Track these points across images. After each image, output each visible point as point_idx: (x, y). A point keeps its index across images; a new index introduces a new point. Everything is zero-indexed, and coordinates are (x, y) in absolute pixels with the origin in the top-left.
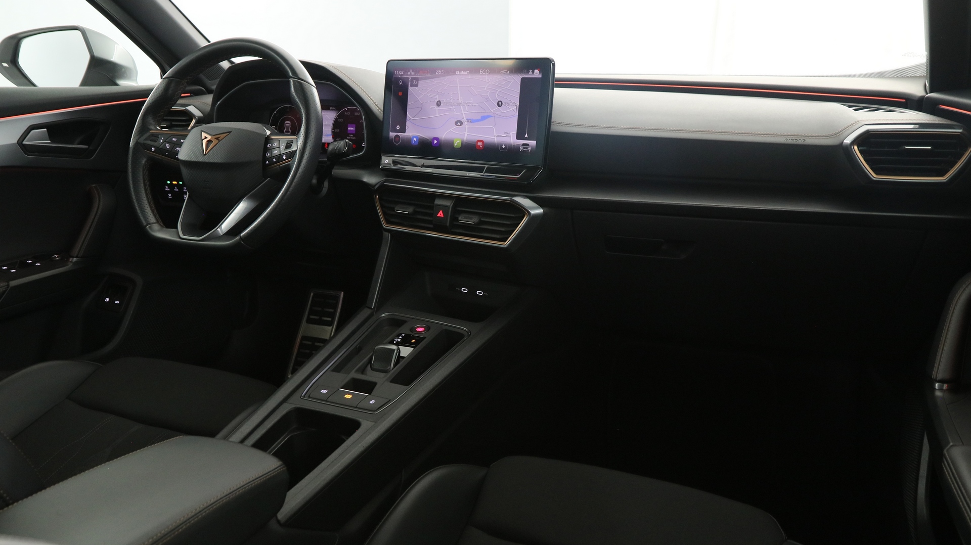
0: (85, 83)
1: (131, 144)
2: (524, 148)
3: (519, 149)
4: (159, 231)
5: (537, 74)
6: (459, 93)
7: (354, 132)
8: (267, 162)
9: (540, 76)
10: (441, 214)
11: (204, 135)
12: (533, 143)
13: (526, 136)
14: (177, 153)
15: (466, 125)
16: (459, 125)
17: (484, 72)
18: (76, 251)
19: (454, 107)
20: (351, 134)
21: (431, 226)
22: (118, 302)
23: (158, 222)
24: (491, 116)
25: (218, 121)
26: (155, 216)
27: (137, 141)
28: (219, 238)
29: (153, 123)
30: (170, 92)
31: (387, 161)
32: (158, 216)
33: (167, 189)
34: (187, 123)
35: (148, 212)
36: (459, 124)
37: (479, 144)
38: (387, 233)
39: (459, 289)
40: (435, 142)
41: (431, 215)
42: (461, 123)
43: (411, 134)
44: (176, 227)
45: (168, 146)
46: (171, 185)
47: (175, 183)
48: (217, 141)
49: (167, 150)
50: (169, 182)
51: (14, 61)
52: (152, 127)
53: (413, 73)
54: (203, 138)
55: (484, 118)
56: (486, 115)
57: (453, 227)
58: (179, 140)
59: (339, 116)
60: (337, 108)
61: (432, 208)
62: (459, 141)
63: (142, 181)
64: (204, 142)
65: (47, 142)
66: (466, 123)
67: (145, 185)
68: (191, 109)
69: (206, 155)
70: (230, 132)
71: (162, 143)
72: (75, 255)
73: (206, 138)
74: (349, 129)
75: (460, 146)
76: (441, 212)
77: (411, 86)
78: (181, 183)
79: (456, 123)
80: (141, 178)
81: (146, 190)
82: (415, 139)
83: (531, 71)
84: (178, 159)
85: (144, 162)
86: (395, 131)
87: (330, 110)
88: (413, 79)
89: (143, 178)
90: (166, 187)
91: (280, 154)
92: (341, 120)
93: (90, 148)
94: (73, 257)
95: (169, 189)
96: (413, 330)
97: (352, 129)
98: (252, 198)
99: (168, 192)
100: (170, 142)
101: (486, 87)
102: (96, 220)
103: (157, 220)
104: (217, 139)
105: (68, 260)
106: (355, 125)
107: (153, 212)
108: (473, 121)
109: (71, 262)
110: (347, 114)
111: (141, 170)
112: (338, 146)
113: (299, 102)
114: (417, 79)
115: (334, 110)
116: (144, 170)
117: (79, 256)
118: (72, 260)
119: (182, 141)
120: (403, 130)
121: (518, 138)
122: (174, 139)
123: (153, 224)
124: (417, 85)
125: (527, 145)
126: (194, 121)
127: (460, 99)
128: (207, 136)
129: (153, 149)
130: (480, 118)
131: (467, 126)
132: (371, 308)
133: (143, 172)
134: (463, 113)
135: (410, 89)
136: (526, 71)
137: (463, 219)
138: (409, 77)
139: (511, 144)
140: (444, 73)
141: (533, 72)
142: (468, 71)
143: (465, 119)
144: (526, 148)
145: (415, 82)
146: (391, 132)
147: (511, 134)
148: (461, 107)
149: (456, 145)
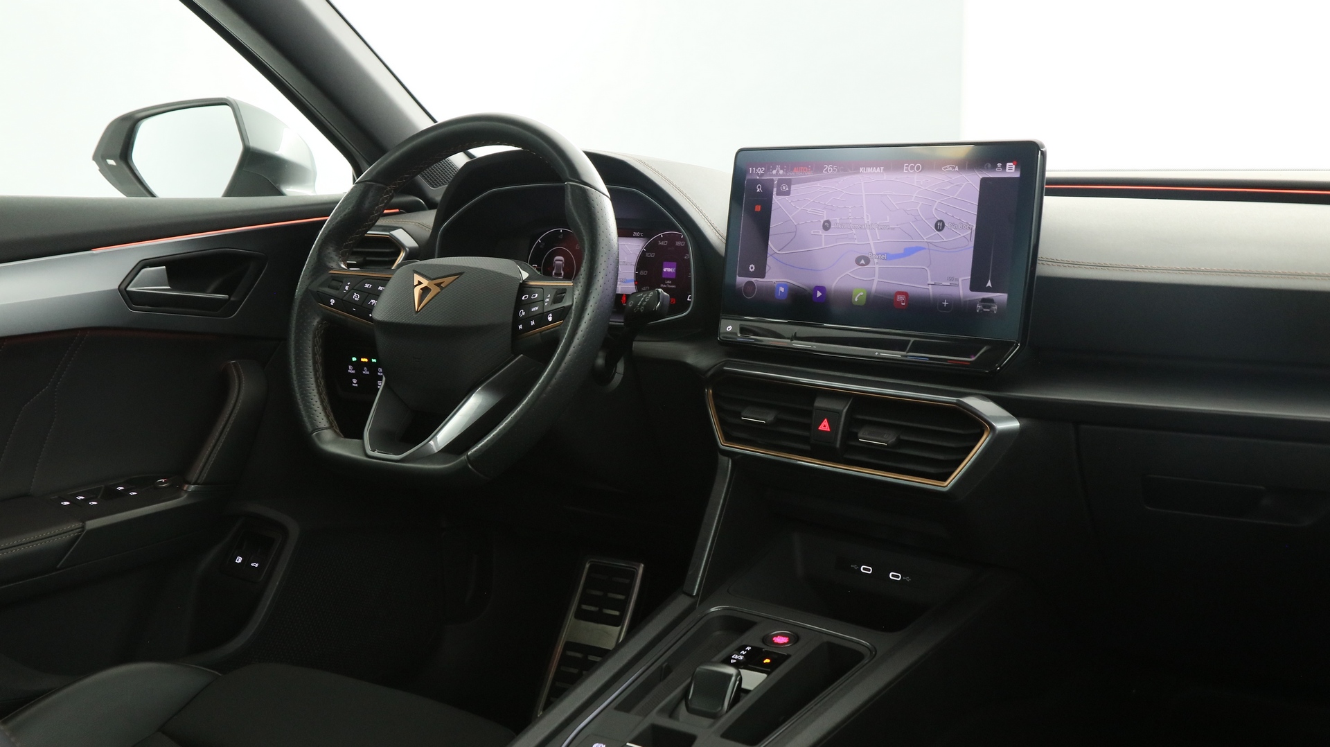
0: (232, 191)
1: (298, 292)
2: (984, 307)
3: (976, 308)
4: (333, 442)
5: (1011, 171)
7: (674, 277)
8: (520, 327)
9: (1017, 175)
10: (825, 426)
11: (417, 278)
12: (1001, 297)
13: (989, 284)
14: (371, 309)
15: (875, 265)
16: (862, 265)
17: (912, 168)
18: (194, 476)
19: (854, 231)
20: (668, 279)
21: (807, 447)
22: (257, 565)
23: (331, 427)
24: (924, 249)
25: (441, 256)
26: (328, 416)
27: (307, 288)
28: (432, 457)
29: (336, 258)
30: (367, 204)
31: (729, 328)
32: (332, 417)
33: (351, 370)
34: (391, 259)
35: (316, 408)
36: (863, 262)
37: (900, 298)
38: (726, 458)
39: (855, 567)
40: (819, 294)
41: (807, 427)
42: (868, 261)
43: (774, 280)
44: (361, 437)
45: (356, 297)
46: (358, 365)
47: (365, 360)
48: (438, 289)
49: (354, 303)
50: (354, 359)
51: (125, 154)
52: (333, 265)
53: (781, 172)
54: (416, 283)
55: (909, 251)
56: (914, 245)
57: (850, 451)
58: (375, 287)
59: (649, 248)
60: (646, 234)
61: (808, 414)
62: (862, 294)
63: (310, 356)
64: (417, 291)
65: (164, 289)
66: (876, 261)
67: (315, 363)
68: (400, 235)
69: (417, 312)
70: (461, 274)
71: (348, 291)
72: (194, 480)
73: (420, 283)
74: (665, 270)
75: (863, 302)
76: (825, 422)
77: (777, 194)
78: (374, 360)
79: (858, 261)
80: (310, 350)
81: (316, 371)
82: (782, 289)
83: (999, 165)
84: (371, 319)
85: (315, 323)
86: (747, 274)
87: (632, 237)
88: (781, 182)
89: (313, 350)
90: (350, 367)
91: (543, 313)
92: (652, 255)
93: (232, 299)
94: (190, 483)
95: (353, 372)
96: (767, 640)
97: (670, 270)
98: (493, 388)
99: (353, 376)
100: (361, 291)
101: (915, 195)
102: (231, 421)
103: (331, 423)
104: (438, 285)
105: (181, 489)
106: (675, 263)
107: (325, 409)
108: (889, 257)
109: (186, 491)
110: (660, 243)
111: (310, 336)
112: (644, 300)
113: (580, 224)
114: (789, 183)
115: (640, 237)
116: (314, 337)
117: (199, 481)
118: (188, 488)
119: (380, 288)
120: (761, 273)
121: (973, 288)
122: (367, 286)
123: (323, 429)
124: (788, 193)
125: (991, 301)
126: (402, 255)
127: (865, 217)
128: (422, 279)
129: (333, 301)
130: (902, 251)
132: (691, 595)
133: (314, 341)
134: (871, 242)
135: (776, 200)
136: (990, 165)
137: (866, 437)
138: (774, 178)
139: (960, 300)
140: (838, 171)
141: (1004, 167)
142: (882, 168)
143: (874, 253)
144: (989, 307)
145: (784, 188)
146: (739, 276)
147: (960, 280)
148: (868, 230)
149: (856, 300)
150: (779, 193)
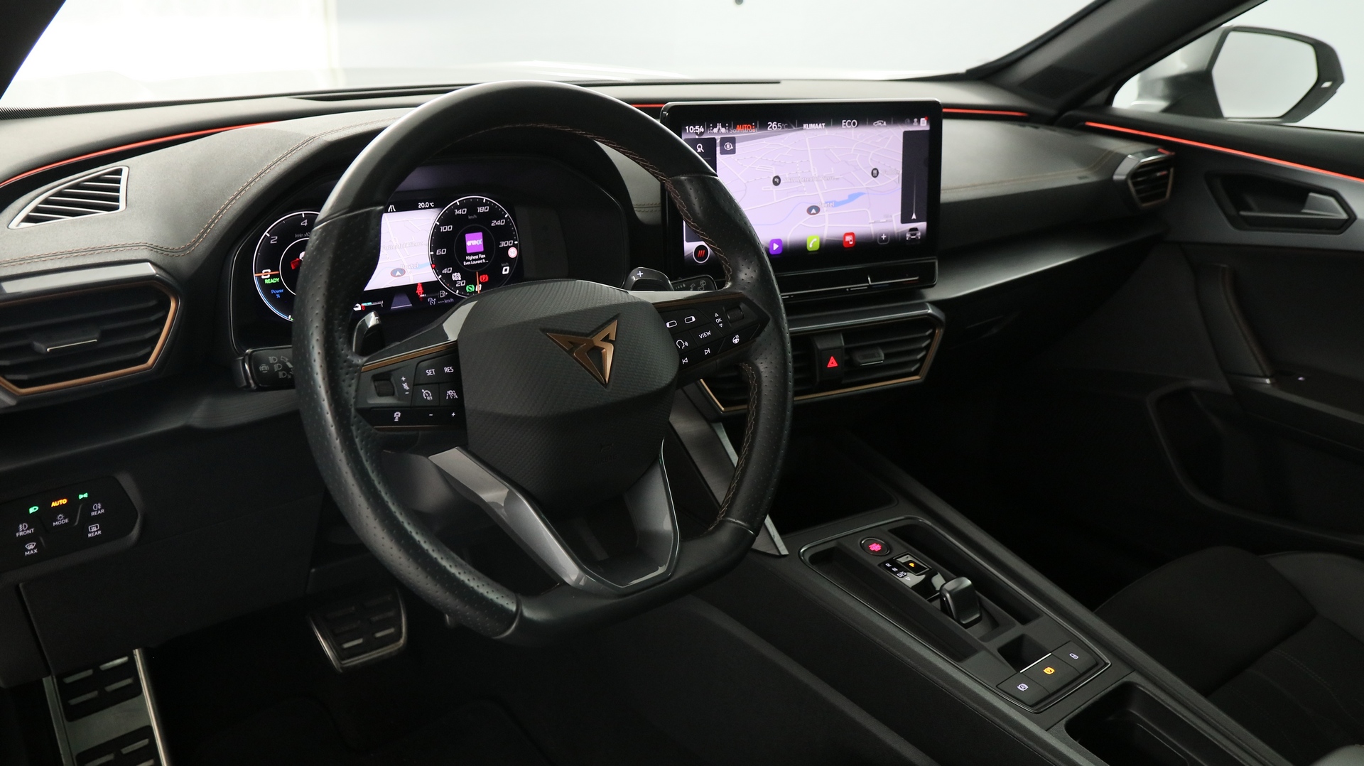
2: (912, 235)
3: (905, 237)
5: (923, 125)
6: (811, 160)
7: (482, 250)
9: (928, 128)
10: (832, 363)
11: (560, 339)
12: (922, 225)
13: (914, 216)
15: (825, 212)
16: (814, 214)
17: (849, 124)
19: (803, 184)
20: (474, 254)
24: (863, 193)
33: (23, 531)
36: (813, 211)
37: (849, 238)
40: (775, 246)
41: (815, 369)
42: (818, 210)
45: (427, 394)
46: (43, 516)
47: (60, 502)
48: (610, 345)
49: (428, 407)
50: (34, 510)
53: (723, 130)
54: (566, 346)
55: (853, 197)
56: (856, 192)
59: (443, 221)
60: (439, 205)
62: (815, 240)
64: (581, 355)
66: (825, 209)
69: (607, 384)
70: (617, 316)
71: (412, 391)
73: (575, 344)
74: (469, 244)
75: (817, 247)
76: (832, 359)
77: (722, 153)
78: (83, 496)
79: (809, 211)
83: (916, 120)
87: (417, 209)
88: (724, 141)
90: (22, 527)
92: (448, 228)
95: (30, 531)
97: (475, 242)
99: (27, 538)
100: (427, 383)
101: (853, 148)
104: (606, 339)
106: (481, 234)
108: (837, 204)
110: (457, 212)
114: (733, 141)
115: (430, 207)
121: (902, 221)
122: (429, 373)
124: (733, 152)
125: (916, 229)
127: (812, 170)
128: (572, 338)
129: (397, 415)
130: (848, 198)
131: (826, 214)
134: (819, 192)
135: (721, 159)
136: (909, 121)
137: (864, 361)
138: (716, 137)
139: (894, 233)
140: (783, 127)
141: (919, 122)
142: (824, 124)
143: (823, 202)
144: (915, 235)
145: (728, 146)
146: (687, 241)
147: (893, 216)
148: (816, 183)
149: (811, 246)
150: (724, 152)
